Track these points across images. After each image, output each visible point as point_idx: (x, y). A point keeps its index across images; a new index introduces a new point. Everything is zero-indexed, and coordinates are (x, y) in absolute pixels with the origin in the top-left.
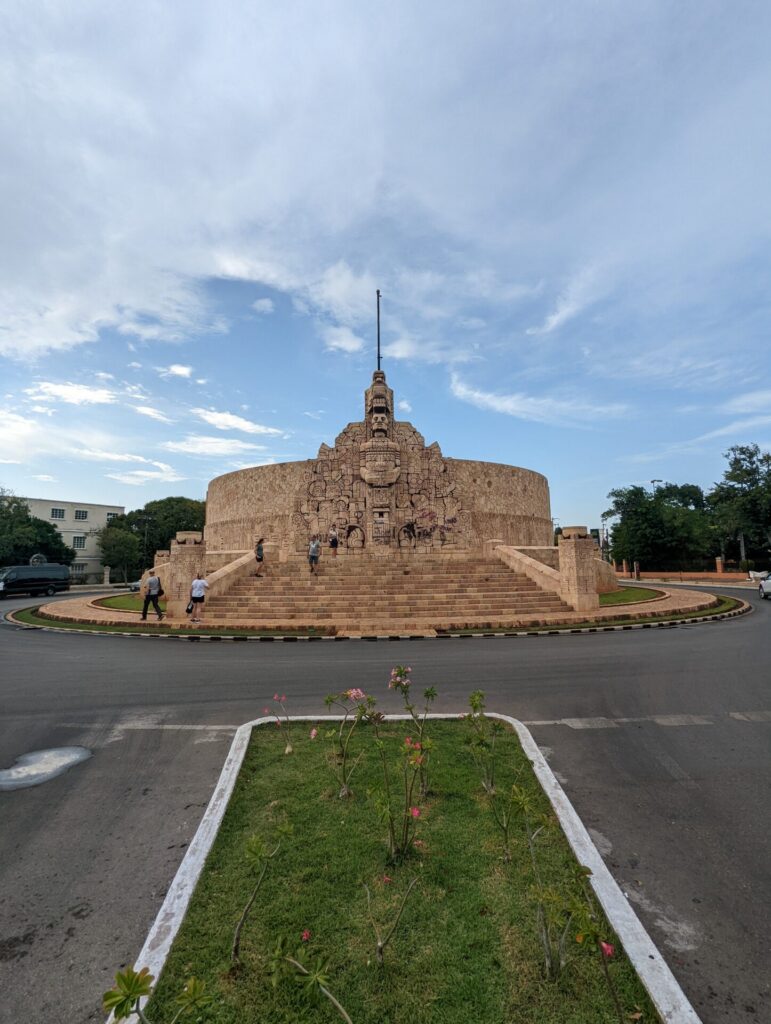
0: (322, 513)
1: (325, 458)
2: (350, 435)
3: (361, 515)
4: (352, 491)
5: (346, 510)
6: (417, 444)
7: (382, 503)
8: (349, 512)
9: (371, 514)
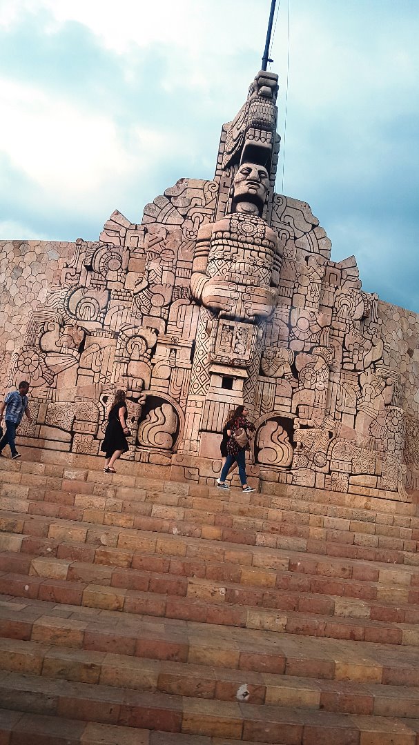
0: (88, 358)
1: (116, 241)
2: (179, 202)
3: (180, 377)
4: (167, 321)
5: (146, 360)
6: (317, 251)
7: (235, 356)
8: (154, 364)
9: (203, 378)
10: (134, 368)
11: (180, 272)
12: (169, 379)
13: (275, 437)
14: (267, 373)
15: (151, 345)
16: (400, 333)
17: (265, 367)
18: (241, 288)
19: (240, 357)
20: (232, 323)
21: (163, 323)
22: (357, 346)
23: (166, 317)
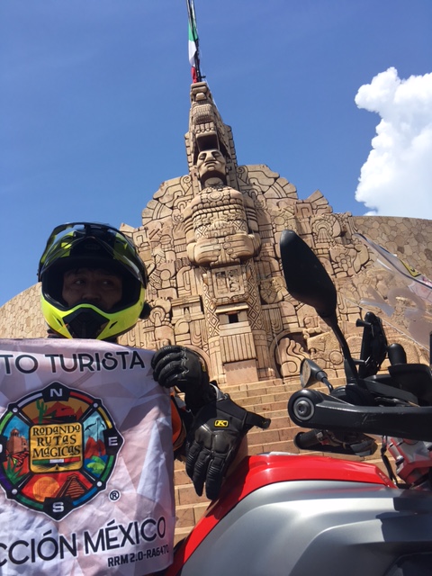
2: (165, 200)
3: (197, 327)
4: (177, 288)
5: (167, 323)
6: (284, 195)
7: (233, 294)
8: (174, 325)
9: (214, 321)
10: (160, 332)
11: (177, 249)
12: (189, 332)
13: (290, 351)
14: (268, 301)
15: (168, 310)
16: (384, 237)
17: (265, 297)
18: (221, 240)
19: (237, 293)
20: (222, 270)
21: (174, 290)
22: (343, 256)
23: (175, 285)
